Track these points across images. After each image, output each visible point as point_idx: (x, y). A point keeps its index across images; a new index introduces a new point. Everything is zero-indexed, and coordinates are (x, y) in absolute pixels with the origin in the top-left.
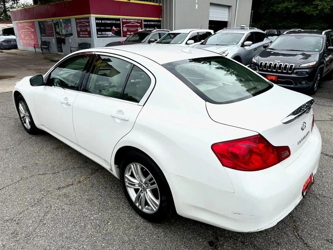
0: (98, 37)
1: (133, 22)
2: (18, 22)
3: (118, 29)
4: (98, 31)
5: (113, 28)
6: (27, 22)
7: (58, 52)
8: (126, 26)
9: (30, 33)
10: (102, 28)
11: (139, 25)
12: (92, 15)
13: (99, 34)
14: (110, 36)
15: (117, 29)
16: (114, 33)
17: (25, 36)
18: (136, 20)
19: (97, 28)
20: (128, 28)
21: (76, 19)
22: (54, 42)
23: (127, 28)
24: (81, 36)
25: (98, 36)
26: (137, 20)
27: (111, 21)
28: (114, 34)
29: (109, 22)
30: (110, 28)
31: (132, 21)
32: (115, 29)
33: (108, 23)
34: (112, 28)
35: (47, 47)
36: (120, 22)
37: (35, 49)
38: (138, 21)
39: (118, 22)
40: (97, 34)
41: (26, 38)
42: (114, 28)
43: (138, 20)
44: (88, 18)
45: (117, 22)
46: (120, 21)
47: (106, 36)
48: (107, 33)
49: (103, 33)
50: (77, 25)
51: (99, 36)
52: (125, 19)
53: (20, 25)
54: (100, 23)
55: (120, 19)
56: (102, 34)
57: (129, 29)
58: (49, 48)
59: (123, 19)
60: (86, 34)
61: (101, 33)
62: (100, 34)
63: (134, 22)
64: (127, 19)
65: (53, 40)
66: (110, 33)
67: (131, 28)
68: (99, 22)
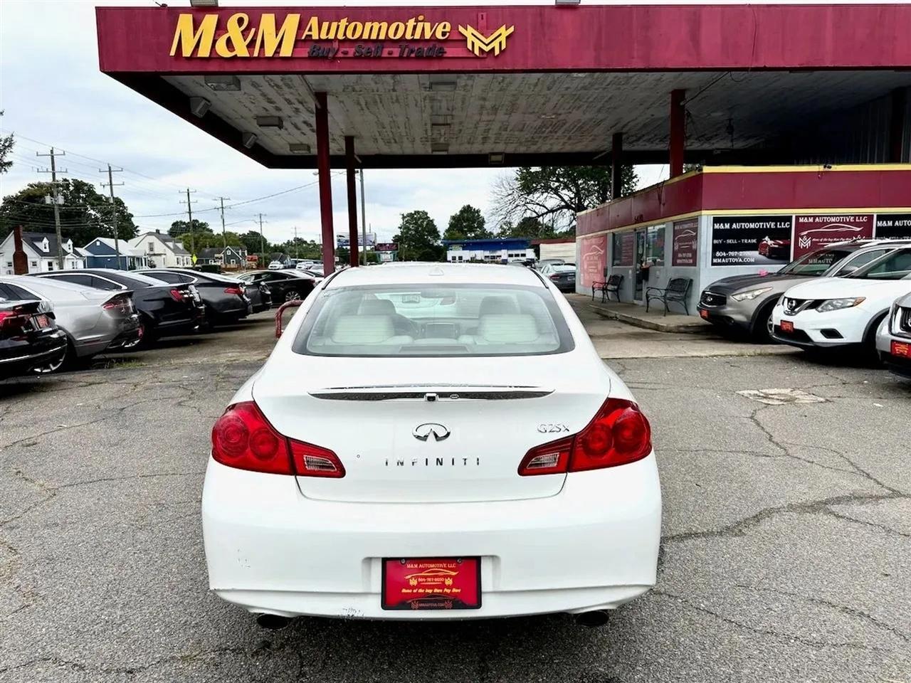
0: (713, 264)
1: (834, 223)
2: (583, 236)
3: (781, 243)
4: (715, 248)
5: (765, 242)
6: (596, 237)
7: (635, 299)
8: (808, 236)
9: (596, 258)
10: (729, 241)
11: (859, 229)
12: (704, 212)
13: (719, 257)
14: (753, 260)
15: (779, 244)
16: (767, 254)
17: (589, 265)
18: (848, 216)
19: (716, 242)
20: (817, 240)
21: (675, 224)
22: (630, 277)
23: (814, 240)
24: (679, 261)
25: (715, 261)
26: (852, 218)
27: (761, 224)
28: (764, 255)
29: (752, 226)
30: (754, 241)
31: (833, 220)
32: (770, 242)
33: (752, 229)
34: (760, 240)
35: (616, 287)
36: (791, 225)
37: (594, 292)
38: (855, 219)
39: (785, 226)
40: (714, 256)
41: (590, 270)
42: (768, 241)
43: (855, 216)
44: (695, 220)
45: (780, 225)
46: (791, 222)
47: (740, 260)
48: (741, 253)
49: (731, 253)
50: (674, 237)
51: (719, 261)
52: (808, 217)
53: (585, 242)
54: (727, 229)
55: (791, 217)
56: (727, 257)
57: (820, 242)
58: (619, 291)
59: (801, 217)
60: (689, 258)
61: (724, 254)
62: (722, 257)
63: (839, 222)
64: (815, 217)
65: (630, 272)
66: (754, 255)
67: (825, 240)
68: (723, 227)
